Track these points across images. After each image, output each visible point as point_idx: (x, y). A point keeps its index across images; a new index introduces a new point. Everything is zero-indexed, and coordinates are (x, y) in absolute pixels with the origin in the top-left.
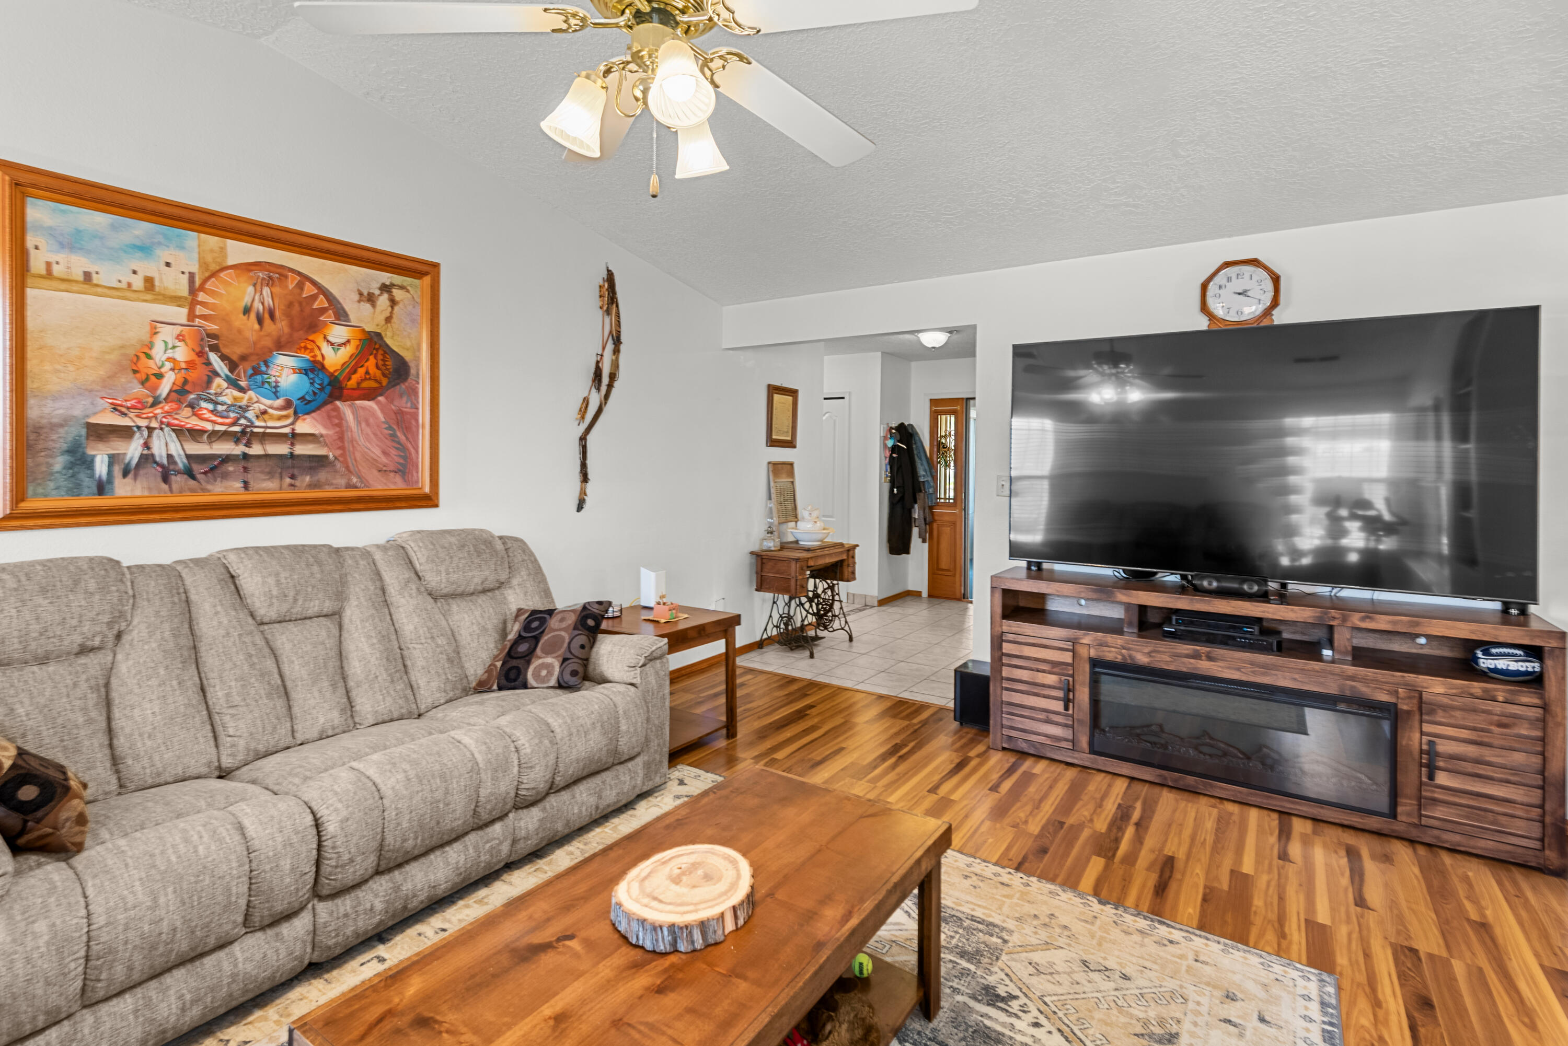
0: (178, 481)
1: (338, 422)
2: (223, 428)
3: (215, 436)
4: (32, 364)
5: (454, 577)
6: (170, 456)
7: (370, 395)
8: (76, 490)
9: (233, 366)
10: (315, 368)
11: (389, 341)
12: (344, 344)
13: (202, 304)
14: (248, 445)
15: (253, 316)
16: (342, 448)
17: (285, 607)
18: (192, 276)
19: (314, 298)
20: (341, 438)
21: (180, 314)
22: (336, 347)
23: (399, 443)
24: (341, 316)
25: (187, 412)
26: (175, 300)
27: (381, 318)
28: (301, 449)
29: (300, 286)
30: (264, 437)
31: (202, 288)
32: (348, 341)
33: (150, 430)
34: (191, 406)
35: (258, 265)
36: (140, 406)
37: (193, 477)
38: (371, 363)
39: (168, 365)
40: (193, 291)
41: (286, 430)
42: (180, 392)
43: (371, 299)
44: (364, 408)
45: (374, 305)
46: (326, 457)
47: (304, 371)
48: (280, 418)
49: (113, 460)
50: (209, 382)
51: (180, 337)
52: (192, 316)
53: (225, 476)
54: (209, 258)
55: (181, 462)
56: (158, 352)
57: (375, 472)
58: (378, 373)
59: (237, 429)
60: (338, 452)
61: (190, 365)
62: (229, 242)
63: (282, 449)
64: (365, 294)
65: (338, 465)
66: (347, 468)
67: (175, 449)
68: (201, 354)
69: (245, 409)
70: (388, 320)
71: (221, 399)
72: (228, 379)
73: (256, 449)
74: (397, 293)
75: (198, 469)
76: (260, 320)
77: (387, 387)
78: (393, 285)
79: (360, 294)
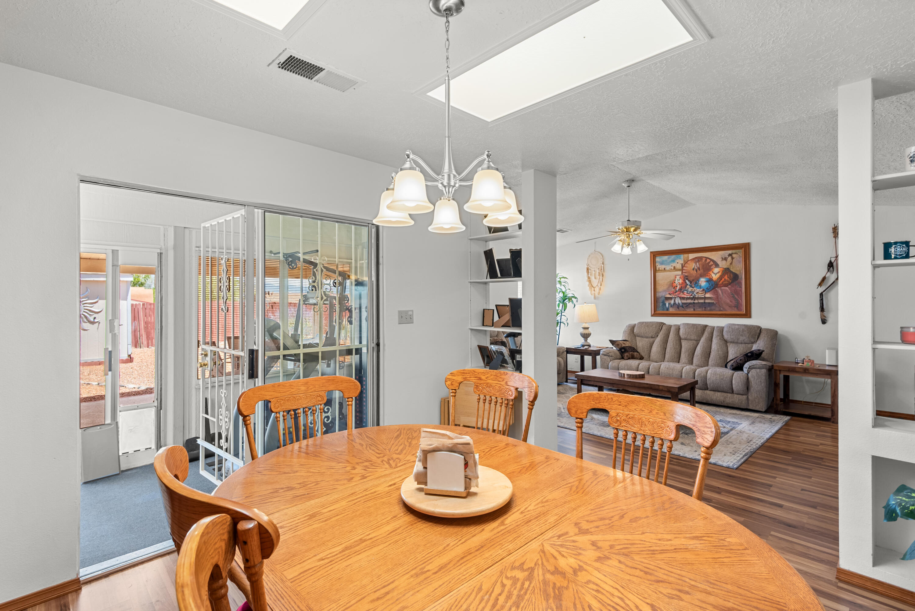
0: (680, 308)
1: (716, 293)
2: (688, 297)
3: (687, 299)
4: (657, 287)
5: (732, 337)
6: (679, 303)
7: (726, 286)
8: (663, 310)
9: (691, 283)
10: (710, 280)
11: (731, 270)
12: (718, 273)
13: (684, 270)
14: (694, 300)
15: (695, 270)
16: (718, 300)
17: (686, 336)
18: (682, 264)
19: (710, 262)
20: (718, 298)
21: (680, 273)
22: (716, 274)
23: (735, 298)
24: (717, 265)
25: (682, 293)
26: (679, 270)
27: (729, 263)
28: (707, 301)
29: (706, 260)
30: (698, 298)
31: (684, 266)
32: (719, 272)
33: (675, 298)
34: (683, 292)
35: (696, 258)
36: (674, 293)
37: (683, 307)
38: (726, 277)
39: (678, 284)
40: (682, 267)
41: (703, 296)
42: (680, 289)
43: (725, 259)
44: (724, 289)
45: (726, 261)
46: (714, 303)
47: (707, 281)
48: (702, 294)
49: (669, 304)
50: (686, 286)
51: (680, 278)
52: (682, 273)
53: (690, 307)
54: (685, 259)
55: (681, 304)
56: (676, 282)
57: (728, 307)
58: (729, 279)
59: (692, 297)
60: (717, 302)
61: (682, 283)
62: (690, 255)
63: (702, 301)
65: (717, 305)
66: (720, 306)
67: (680, 302)
68: (684, 281)
69: (694, 292)
70: (731, 264)
71: (689, 290)
72: (690, 285)
73: (696, 301)
74: (734, 256)
75: (684, 306)
76: (696, 271)
77: (731, 283)
78: (732, 253)
79: (722, 258)
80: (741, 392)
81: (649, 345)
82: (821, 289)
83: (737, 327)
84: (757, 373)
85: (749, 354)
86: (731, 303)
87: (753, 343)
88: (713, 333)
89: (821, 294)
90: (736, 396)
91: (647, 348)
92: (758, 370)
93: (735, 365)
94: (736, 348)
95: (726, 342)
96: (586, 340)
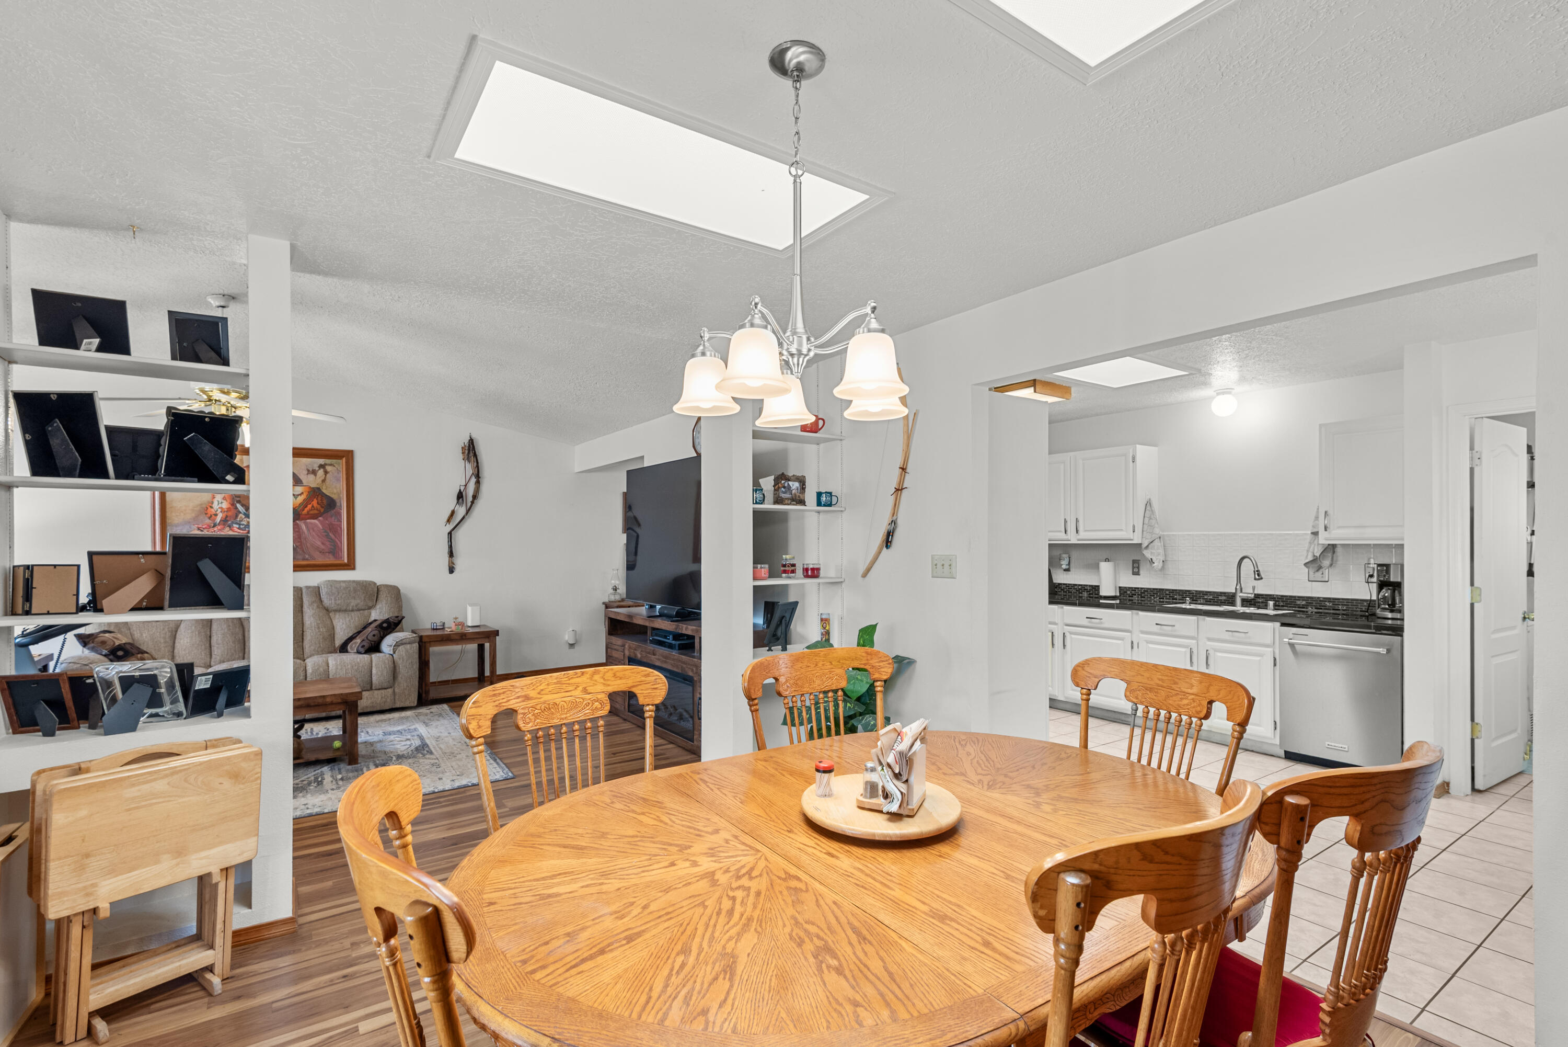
4: (168, 514)
5: (338, 602)
7: (314, 517)
11: (324, 491)
12: (301, 494)
16: (301, 542)
25: (228, 529)
27: (319, 480)
34: (229, 526)
36: (209, 527)
38: (315, 502)
39: (219, 510)
42: (224, 521)
43: (314, 472)
44: (310, 523)
45: (315, 475)
50: (237, 516)
51: (224, 498)
56: (215, 506)
57: (318, 553)
58: (319, 507)
61: (229, 509)
64: (311, 470)
66: (303, 551)
68: (233, 504)
70: (324, 481)
71: (242, 523)
72: (245, 514)
74: (328, 468)
77: (324, 513)
78: (326, 464)
79: (308, 471)
80: (387, 685)
82: (450, 527)
83: (343, 585)
84: (407, 651)
86: (323, 547)
87: (370, 608)
88: (302, 599)
89: (450, 533)
90: (380, 692)
91: (165, 642)
92: (408, 646)
93: (367, 644)
94: (347, 619)
95: (327, 610)
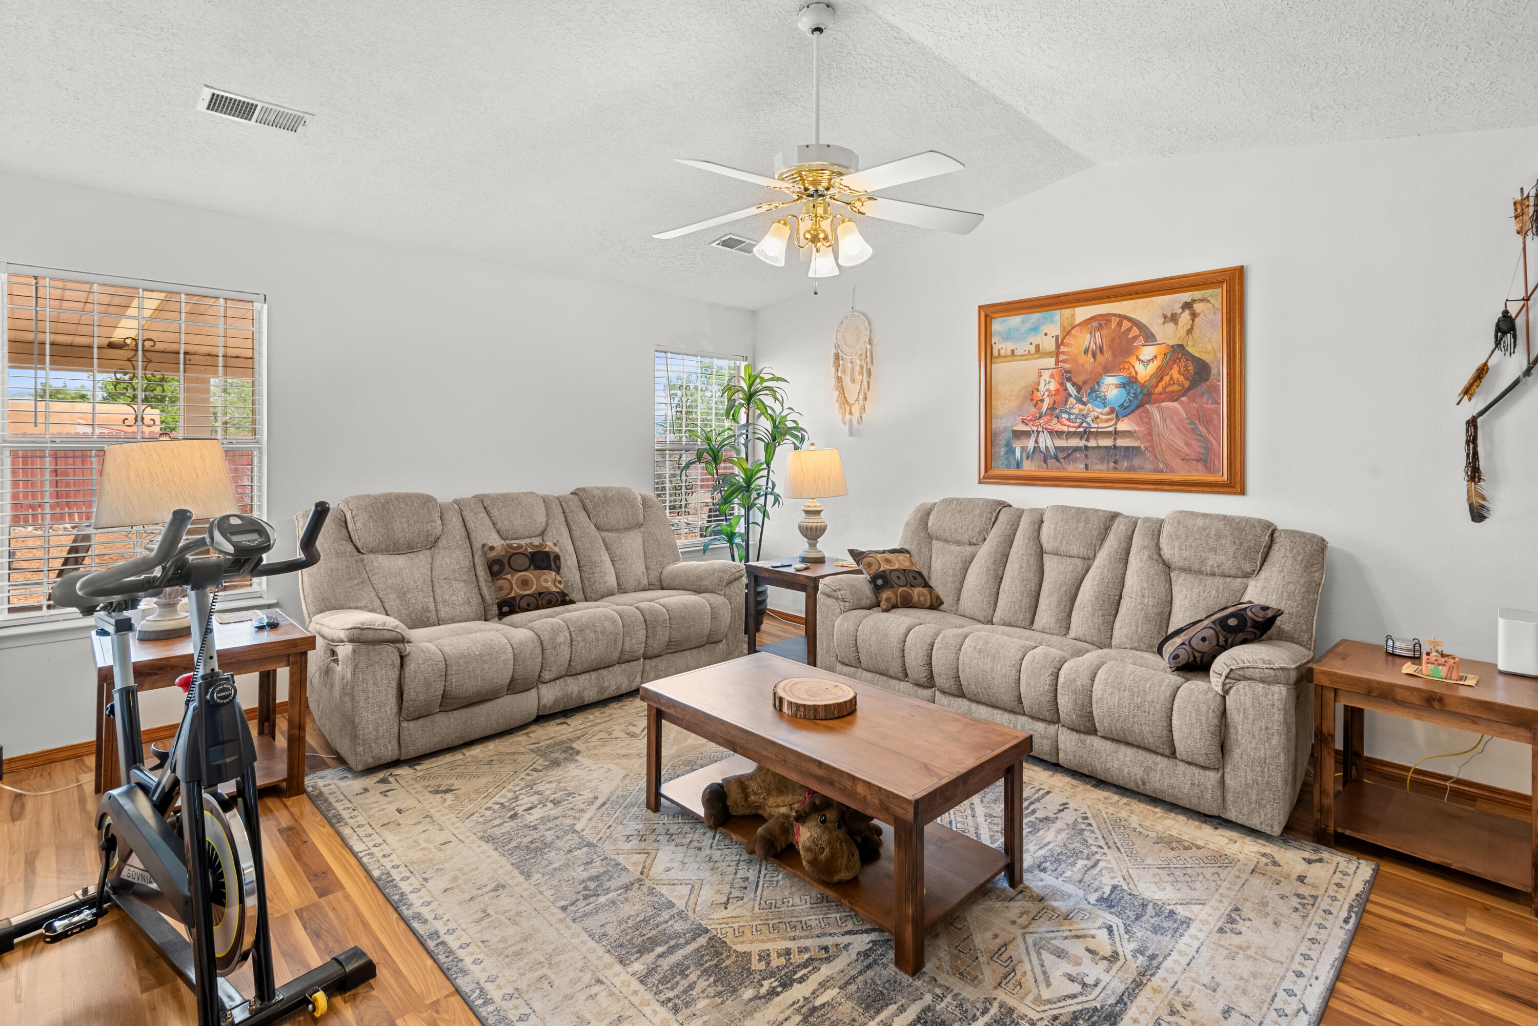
0: (1051, 462)
1: (1148, 421)
2: (1073, 430)
3: (1070, 435)
4: (993, 403)
6: (1047, 447)
7: (1173, 397)
8: (1008, 466)
9: (1079, 390)
10: (1130, 383)
11: (1190, 349)
12: (1152, 360)
13: (1063, 353)
14: (1087, 440)
15: (1090, 353)
16: (1152, 441)
18: (1057, 337)
19: (1129, 330)
20: (1150, 434)
21: (1050, 362)
22: (1146, 363)
23: (1201, 435)
24: (1149, 338)
25: (1055, 420)
26: (1048, 354)
27: (1182, 331)
28: (1122, 442)
29: (1120, 324)
30: (1098, 434)
31: (1062, 343)
32: (1156, 357)
33: (1038, 432)
34: (1057, 417)
35: (1093, 318)
36: (1034, 419)
37: (1058, 460)
38: (1175, 372)
39: (1047, 394)
40: (1058, 347)
41: (1111, 429)
42: (1052, 409)
43: (1174, 318)
44: (1168, 408)
45: (1176, 323)
46: (1139, 448)
47: (1123, 385)
48: (1107, 421)
49: (1023, 449)
50: (1066, 401)
51: (1052, 376)
52: (1057, 362)
53: (1075, 460)
54: (1066, 324)
55: (1052, 451)
56: (1042, 388)
57: (1179, 461)
58: (1181, 378)
59: (1081, 430)
60: (1148, 444)
61: (1057, 391)
62: (1077, 309)
63: (1108, 442)
64: (1169, 315)
65: (1148, 454)
66: (1155, 457)
67: (1049, 443)
68: (1062, 384)
69: (1085, 416)
70: (1190, 331)
71: (1073, 411)
72: (1076, 398)
73: (1092, 443)
74: (1198, 307)
75: (1061, 455)
76: (1094, 356)
77: (1189, 389)
78: (1194, 301)
79: (1165, 317)
80: (1201, 760)
81: (960, 565)
82: (1471, 408)
83: (1200, 522)
84: (1256, 698)
85: (1232, 622)
86: (1186, 449)
87: (1247, 575)
88: (1131, 539)
89: (1472, 423)
90: (1182, 767)
91: (954, 575)
92: (1260, 687)
93: (1184, 658)
94: (1196, 590)
95: (1167, 567)
96: (813, 545)
